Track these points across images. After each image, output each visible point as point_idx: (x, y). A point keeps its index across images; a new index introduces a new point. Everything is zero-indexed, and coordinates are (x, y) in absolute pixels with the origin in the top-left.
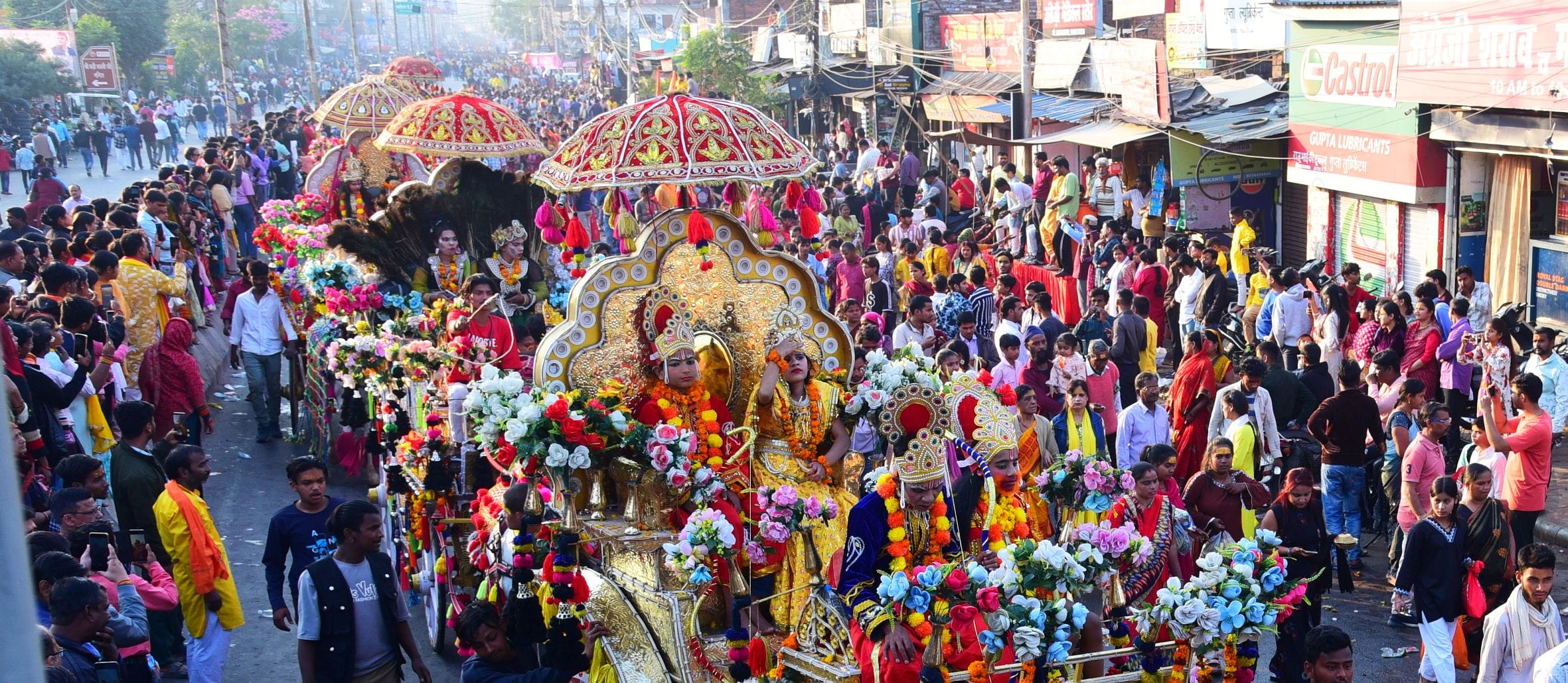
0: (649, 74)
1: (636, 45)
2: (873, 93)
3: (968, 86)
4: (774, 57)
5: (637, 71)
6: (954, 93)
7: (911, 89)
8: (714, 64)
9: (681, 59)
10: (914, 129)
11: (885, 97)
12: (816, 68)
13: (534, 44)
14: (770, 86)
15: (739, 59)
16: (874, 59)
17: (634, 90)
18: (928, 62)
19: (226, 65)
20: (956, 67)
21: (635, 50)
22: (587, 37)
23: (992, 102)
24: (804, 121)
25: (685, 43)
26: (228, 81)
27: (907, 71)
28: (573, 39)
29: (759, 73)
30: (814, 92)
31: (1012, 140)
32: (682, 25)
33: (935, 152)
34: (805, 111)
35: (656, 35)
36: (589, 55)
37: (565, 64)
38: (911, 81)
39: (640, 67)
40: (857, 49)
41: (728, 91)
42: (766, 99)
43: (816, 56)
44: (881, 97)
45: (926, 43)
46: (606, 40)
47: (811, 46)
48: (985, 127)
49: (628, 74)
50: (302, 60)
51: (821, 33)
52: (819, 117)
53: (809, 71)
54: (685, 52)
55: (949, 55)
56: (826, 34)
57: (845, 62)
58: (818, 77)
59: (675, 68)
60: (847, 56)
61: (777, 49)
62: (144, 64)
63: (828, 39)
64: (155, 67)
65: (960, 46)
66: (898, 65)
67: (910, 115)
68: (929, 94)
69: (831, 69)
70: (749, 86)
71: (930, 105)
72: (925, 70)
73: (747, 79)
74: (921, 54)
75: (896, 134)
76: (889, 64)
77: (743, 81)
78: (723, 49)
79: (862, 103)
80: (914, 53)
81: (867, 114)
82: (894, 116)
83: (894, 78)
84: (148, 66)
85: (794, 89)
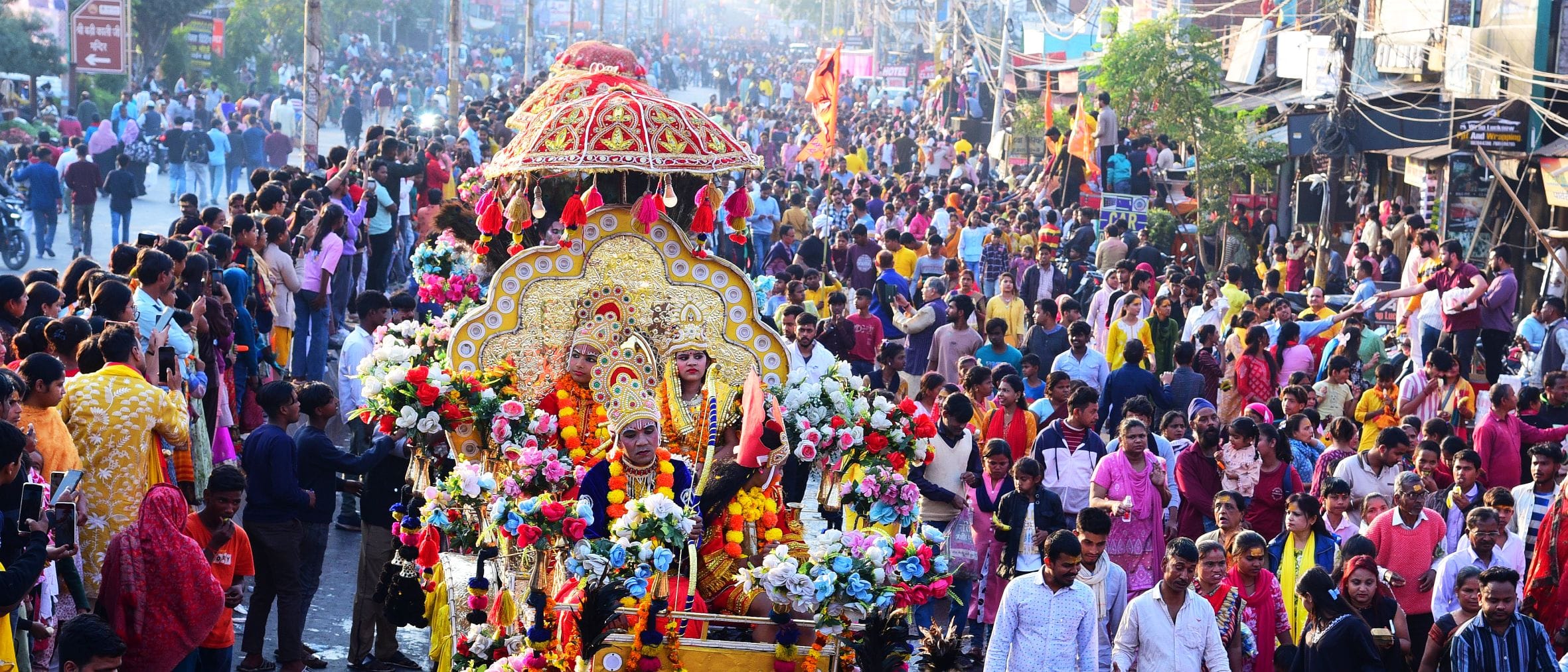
0: (1035, 95)
1: (1018, 42)
2: (1446, 150)
4: (1267, 75)
5: (1013, 89)
7: (1523, 146)
8: (1153, 83)
9: (1098, 70)
10: (1520, 222)
11: (1470, 160)
12: (1343, 98)
13: (837, 32)
14: (1253, 128)
15: (1202, 76)
16: (1456, 87)
17: (1005, 124)
18: (1562, 95)
19: (312, 43)
21: (1014, 52)
22: (932, 24)
24: (1311, 199)
25: (1105, 45)
26: (310, 69)
27: (1519, 111)
28: (905, 25)
29: (1236, 104)
30: (1336, 143)
32: (1105, 9)
33: (1556, 268)
34: (1314, 179)
35: (1055, 26)
36: (931, 56)
37: (887, 71)
38: (1523, 131)
39: (1021, 82)
40: (1425, 65)
41: (1174, 135)
42: (1243, 152)
43: (1346, 77)
44: (1462, 159)
45: (1561, 59)
46: (965, 31)
47: (1339, 58)
49: (997, 94)
50: (437, 40)
51: (1360, 33)
52: (1339, 190)
53: (1330, 103)
54: (1107, 59)
56: (1370, 35)
57: (1400, 90)
58: (1346, 116)
59: (1083, 87)
60: (1405, 78)
61: (1274, 62)
62: (175, 31)
63: (1373, 45)
64: (193, 38)
66: (1502, 99)
67: (1514, 196)
68: (1556, 157)
69: (1372, 102)
70: (1214, 127)
71: (1556, 177)
72: (1554, 110)
73: (1212, 114)
74: (1551, 80)
75: (1483, 230)
76: (1484, 96)
77: (1205, 117)
78: (1173, 56)
79: (1424, 169)
80: (1536, 78)
81: (1431, 189)
82: (1484, 195)
83: (1491, 124)
84: (181, 35)
85: (1298, 136)
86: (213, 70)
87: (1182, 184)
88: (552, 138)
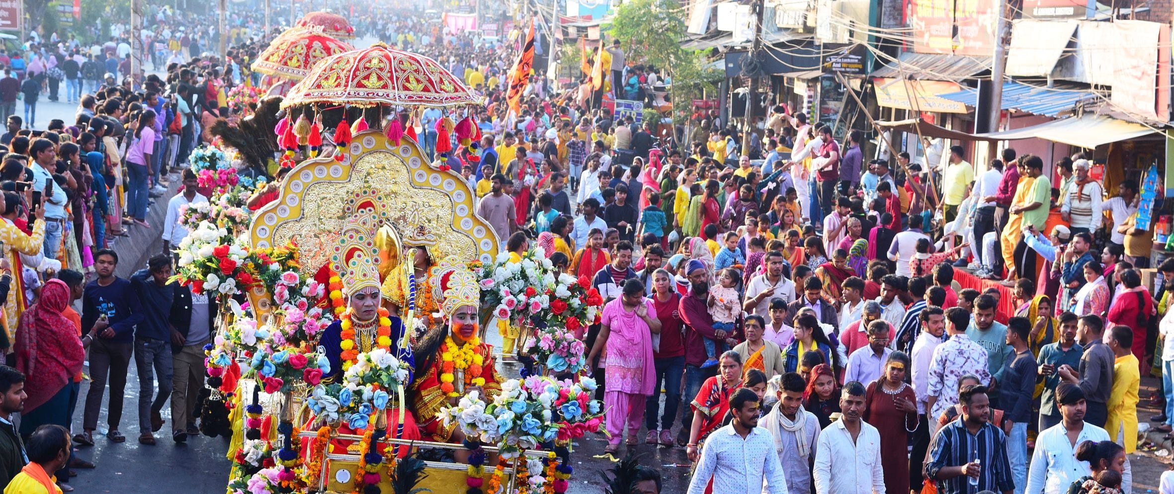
0: (574, 41)
1: (563, 9)
2: (818, 73)
3: (928, 70)
4: (712, 29)
5: (561, 37)
6: (911, 78)
7: (863, 71)
8: (645, 34)
9: (610, 27)
10: (862, 115)
11: (832, 79)
12: (757, 42)
14: (704, 60)
15: (673, 30)
16: (823, 36)
17: (556, 59)
18: (886, 41)
19: (136, 12)
20: (916, 47)
21: (561, 15)
23: (955, 89)
24: (739, 103)
25: (616, 10)
26: (135, 28)
27: (861, 50)
29: (694, 46)
30: (753, 70)
31: (975, 134)
33: (884, 144)
34: (741, 91)
36: (511, 18)
37: (485, 27)
38: (863, 62)
39: (565, 33)
40: (805, 23)
41: (658, 65)
42: (699, 75)
43: (759, 30)
44: (828, 79)
45: (884, 20)
46: (531, 2)
47: (754, 18)
48: (944, 117)
49: (551, 40)
51: (766, 4)
52: (756, 97)
53: (750, 46)
54: (615, 19)
55: (909, 34)
56: (772, 5)
57: (790, 38)
58: (759, 53)
59: (602, 36)
60: (793, 31)
61: (716, 21)
62: (50, 4)
63: (774, 11)
64: (61, 8)
65: (923, 24)
66: (851, 43)
67: (859, 101)
68: (882, 78)
69: (774, 45)
70: (681, 60)
71: (883, 89)
72: (881, 50)
73: (680, 52)
74: (879, 32)
75: (841, 121)
76: (840, 41)
77: (676, 54)
78: (656, 18)
79: (805, 85)
80: (870, 31)
81: (810, 97)
82: (841, 100)
83: (844, 58)
84: (53, 7)
85: (731, 65)
86: (74, 28)
87: (663, 94)
88: (327, 78)
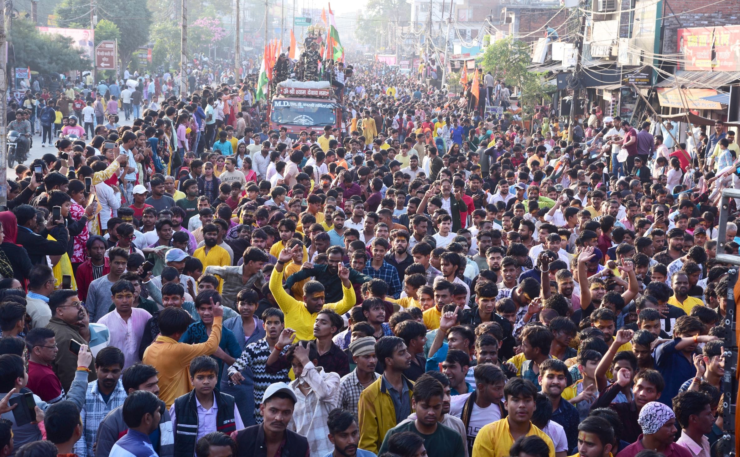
0: (458, 70)
1: (451, 50)
2: (619, 86)
3: (695, 82)
4: (548, 59)
5: (450, 68)
6: (683, 87)
7: (650, 83)
8: (504, 64)
9: (481, 60)
11: (629, 89)
12: (578, 67)
13: (382, 48)
14: (543, 80)
15: (523, 60)
16: (623, 61)
17: (446, 81)
18: (665, 63)
19: (184, 56)
20: (686, 67)
21: (450, 54)
22: (418, 44)
23: (714, 93)
24: (566, 107)
25: (485, 49)
27: (648, 70)
28: (408, 45)
29: (536, 71)
30: (576, 84)
31: (728, 122)
32: (485, 36)
34: (567, 98)
35: (466, 43)
36: (418, 57)
37: (401, 63)
38: (650, 78)
39: (453, 65)
40: (610, 53)
42: (539, 89)
43: (579, 58)
44: (625, 89)
45: (665, 49)
46: (431, 46)
47: (576, 51)
48: (706, 112)
49: (443, 70)
51: (585, 42)
52: (577, 102)
53: (573, 69)
54: (485, 55)
55: (682, 58)
56: (589, 43)
57: (601, 63)
58: (580, 73)
59: (476, 66)
60: (602, 58)
61: (551, 54)
62: (134, 53)
63: (590, 47)
64: (140, 56)
65: (691, 52)
66: (641, 65)
67: (647, 102)
68: (663, 87)
69: (590, 68)
70: (528, 79)
71: (663, 95)
72: (662, 69)
73: (527, 74)
74: (661, 57)
75: (634, 117)
76: (634, 64)
77: (524, 76)
78: (512, 53)
79: (610, 94)
80: (655, 56)
81: (614, 101)
82: (634, 103)
83: (637, 75)
84: (136, 55)
85: (561, 82)
86: (148, 68)
87: (516, 102)
